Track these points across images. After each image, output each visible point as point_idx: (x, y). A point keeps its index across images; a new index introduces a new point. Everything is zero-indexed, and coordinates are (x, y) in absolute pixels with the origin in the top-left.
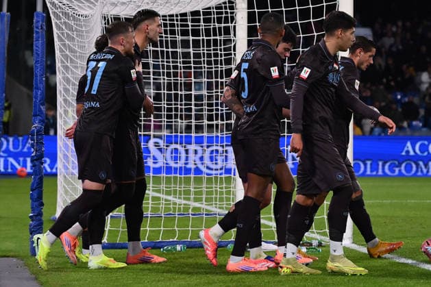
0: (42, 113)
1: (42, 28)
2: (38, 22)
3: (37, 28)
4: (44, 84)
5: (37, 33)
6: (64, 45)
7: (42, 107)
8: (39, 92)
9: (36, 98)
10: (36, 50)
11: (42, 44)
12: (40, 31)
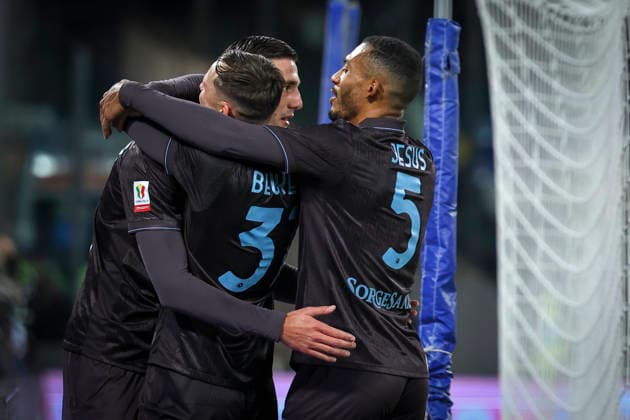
0: (448, 313)
1: (449, 67)
2: (437, 48)
3: (435, 65)
4: (454, 226)
5: (435, 79)
6: (522, 104)
7: (447, 297)
8: (439, 254)
9: (430, 269)
10: (432, 130)
11: (450, 111)
12: (444, 75)
